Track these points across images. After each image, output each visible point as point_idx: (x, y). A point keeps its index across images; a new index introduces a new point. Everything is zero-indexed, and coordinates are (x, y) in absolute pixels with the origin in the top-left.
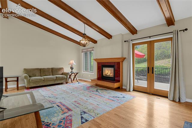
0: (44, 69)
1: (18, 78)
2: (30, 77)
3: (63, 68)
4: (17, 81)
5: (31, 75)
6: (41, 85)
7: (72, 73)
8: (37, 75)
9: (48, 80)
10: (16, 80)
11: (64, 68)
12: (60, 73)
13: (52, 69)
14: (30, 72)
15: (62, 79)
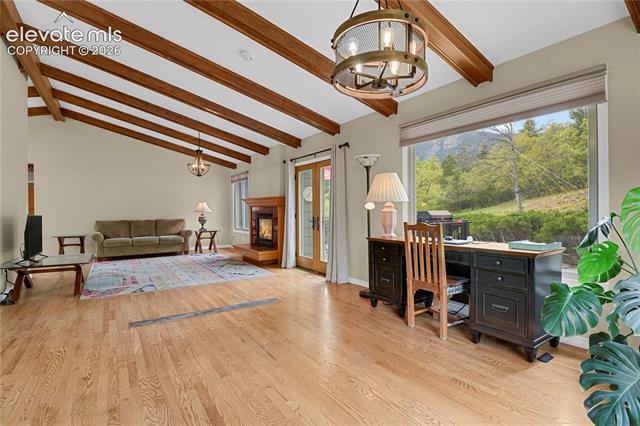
0: (137, 221)
1: (82, 239)
2: (106, 237)
3: (182, 220)
4: (82, 245)
5: (108, 233)
6: (127, 254)
7: (203, 230)
8: (123, 234)
9: (141, 245)
10: (79, 242)
11: (186, 221)
12: (175, 230)
13: (156, 222)
14: (107, 229)
15: (174, 243)
